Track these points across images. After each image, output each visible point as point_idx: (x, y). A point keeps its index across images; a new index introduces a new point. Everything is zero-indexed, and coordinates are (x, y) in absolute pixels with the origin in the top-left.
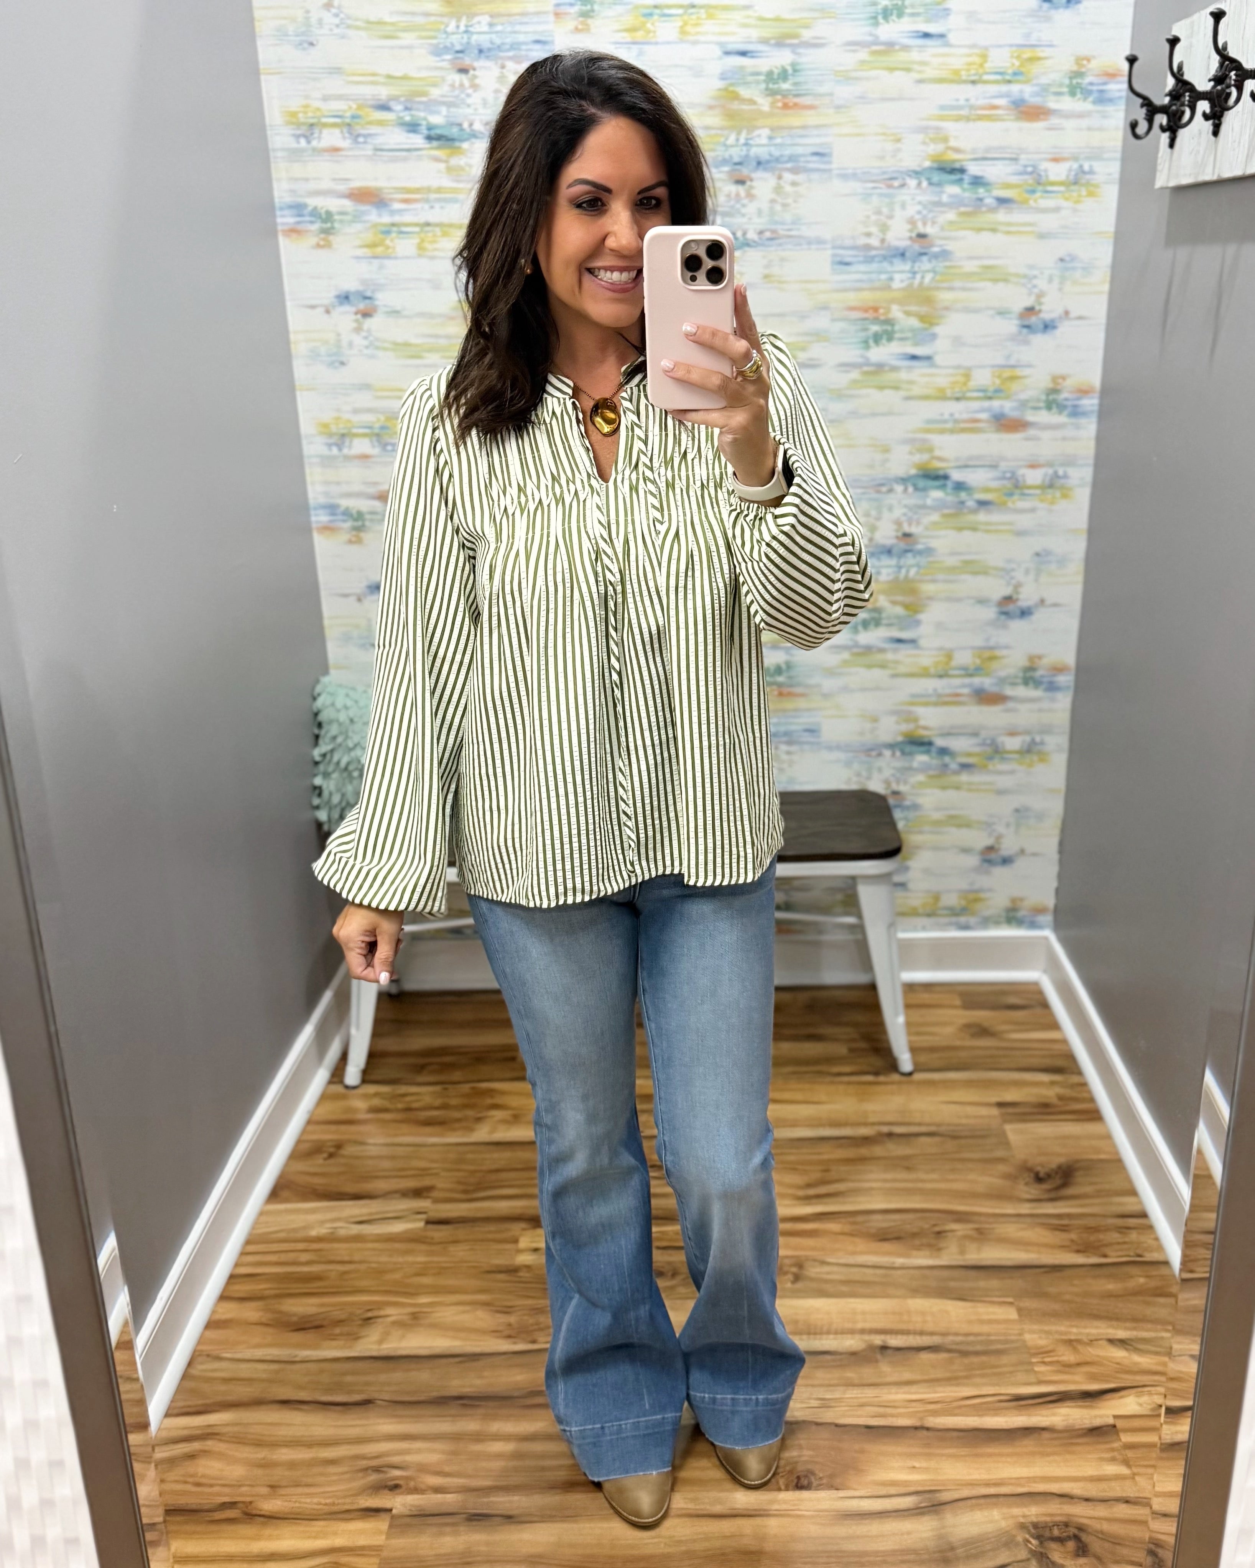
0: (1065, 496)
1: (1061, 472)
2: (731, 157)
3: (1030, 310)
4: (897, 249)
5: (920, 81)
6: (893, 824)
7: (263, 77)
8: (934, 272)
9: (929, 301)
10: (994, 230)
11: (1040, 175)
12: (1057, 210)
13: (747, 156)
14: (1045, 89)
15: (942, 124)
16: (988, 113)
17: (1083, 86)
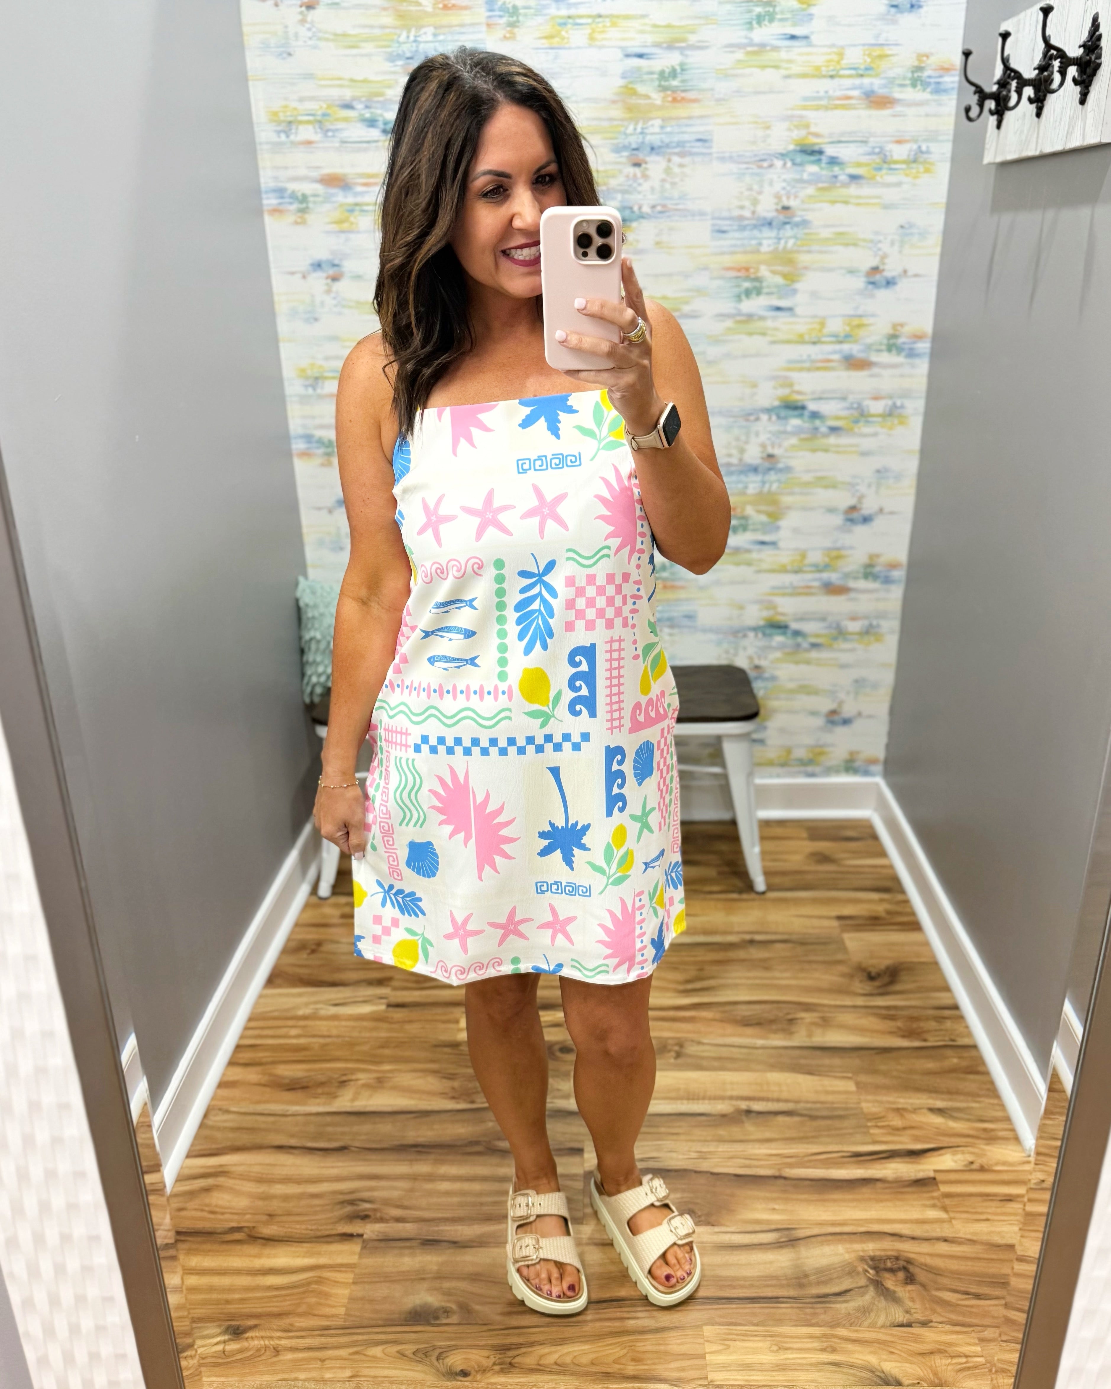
0: (901, 423)
1: (899, 403)
2: (630, 143)
3: (875, 270)
4: (765, 219)
5: (787, 77)
6: (752, 693)
7: (250, 83)
8: (795, 237)
9: (790, 262)
10: (846, 203)
11: (885, 155)
12: (899, 184)
13: (643, 143)
14: (891, 82)
15: (804, 113)
16: (843, 103)
17: (923, 79)
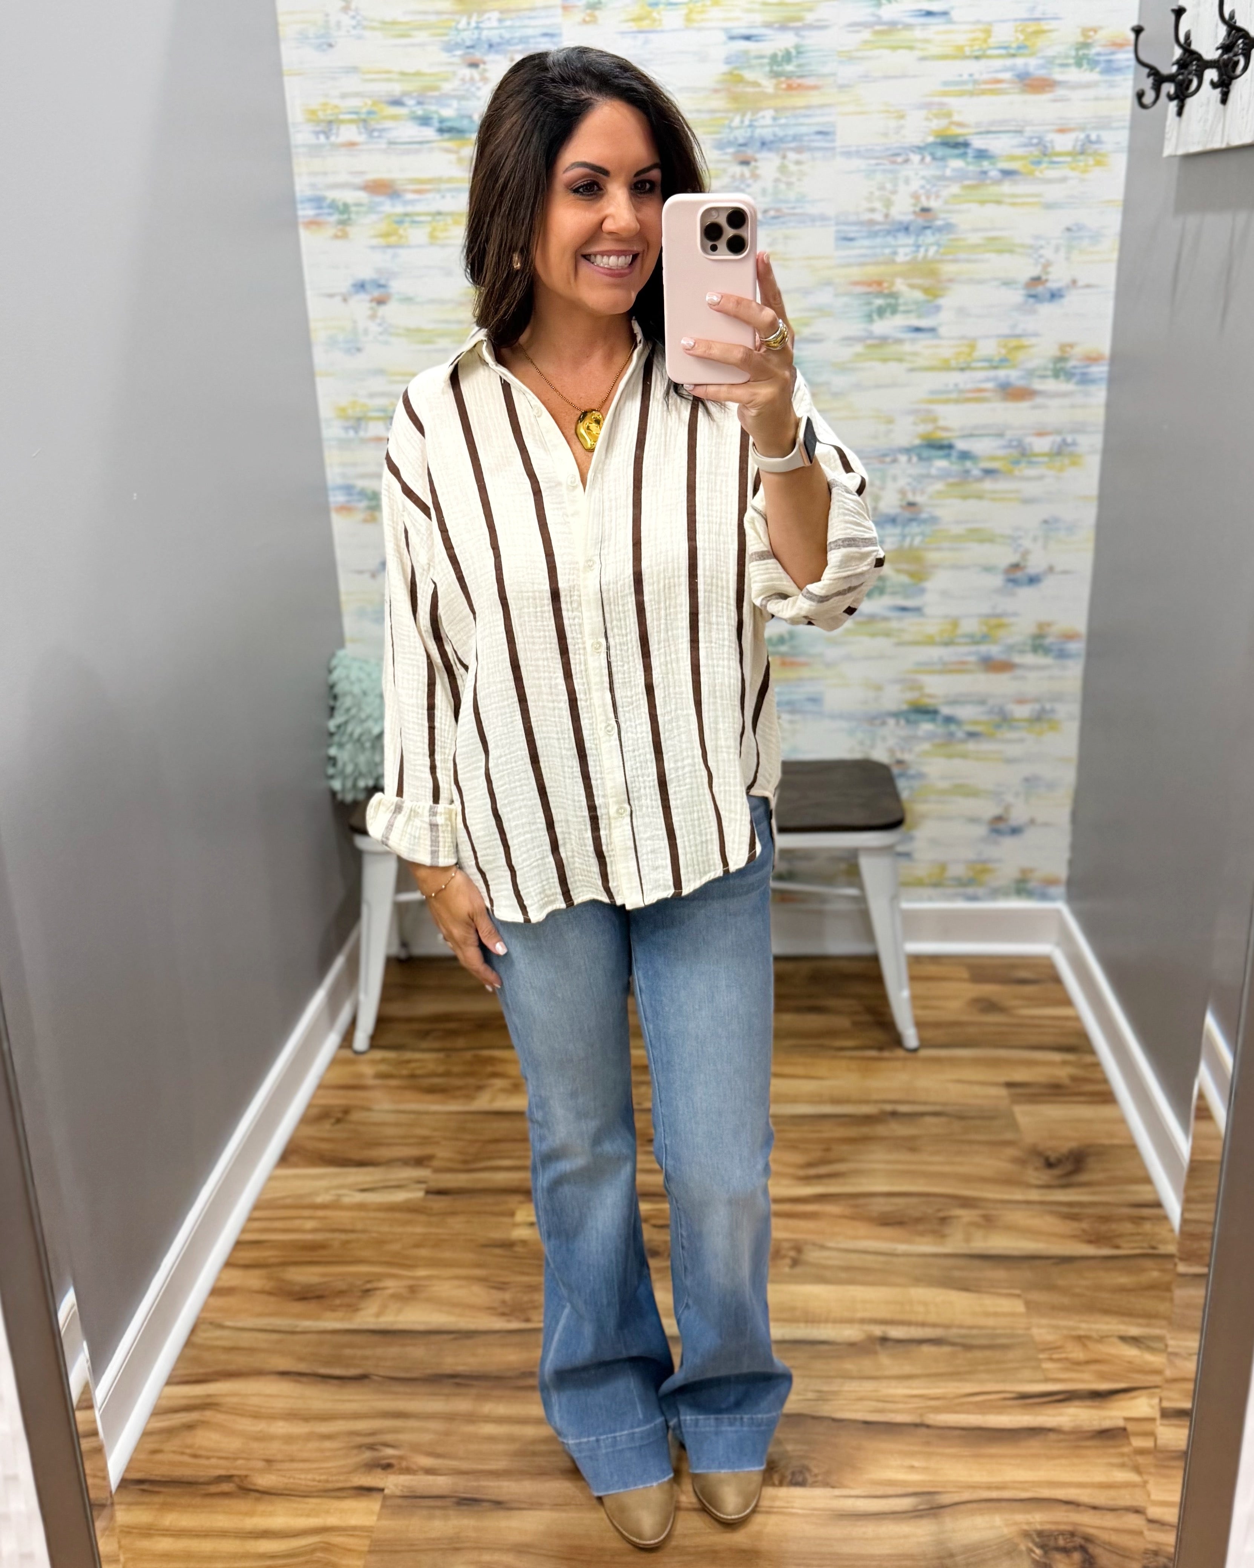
0: (1074, 464)
1: (1069, 439)
2: (736, 138)
3: (1036, 280)
4: (901, 223)
5: (924, 59)
6: (895, 795)
7: (286, 79)
8: (938, 244)
9: (933, 273)
10: (999, 202)
11: (1045, 147)
12: (1064, 180)
13: (752, 137)
14: (1050, 61)
15: (946, 100)
16: (993, 87)
17: (1090, 57)
